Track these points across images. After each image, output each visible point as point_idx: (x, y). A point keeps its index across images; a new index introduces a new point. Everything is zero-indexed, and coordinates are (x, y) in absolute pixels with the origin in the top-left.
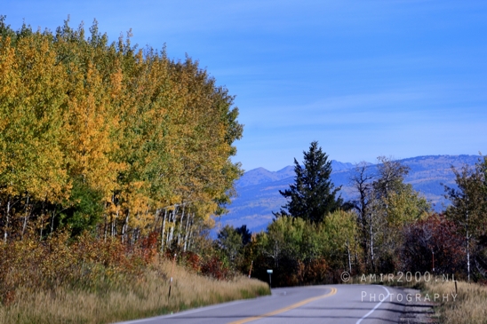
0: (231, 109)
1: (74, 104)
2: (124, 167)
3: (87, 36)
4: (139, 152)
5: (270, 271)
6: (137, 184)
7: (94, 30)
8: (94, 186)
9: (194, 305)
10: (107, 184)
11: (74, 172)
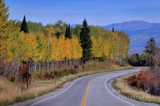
0: (129, 39)
1: (103, 44)
2: (110, 51)
3: (106, 30)
4: (112, 49)
5: (141, 63)
6: (111, 54)
7: (107, 29)
8: (105, 55)
9: (116, 71)
10: (107, 54)
11: (103, 53)
